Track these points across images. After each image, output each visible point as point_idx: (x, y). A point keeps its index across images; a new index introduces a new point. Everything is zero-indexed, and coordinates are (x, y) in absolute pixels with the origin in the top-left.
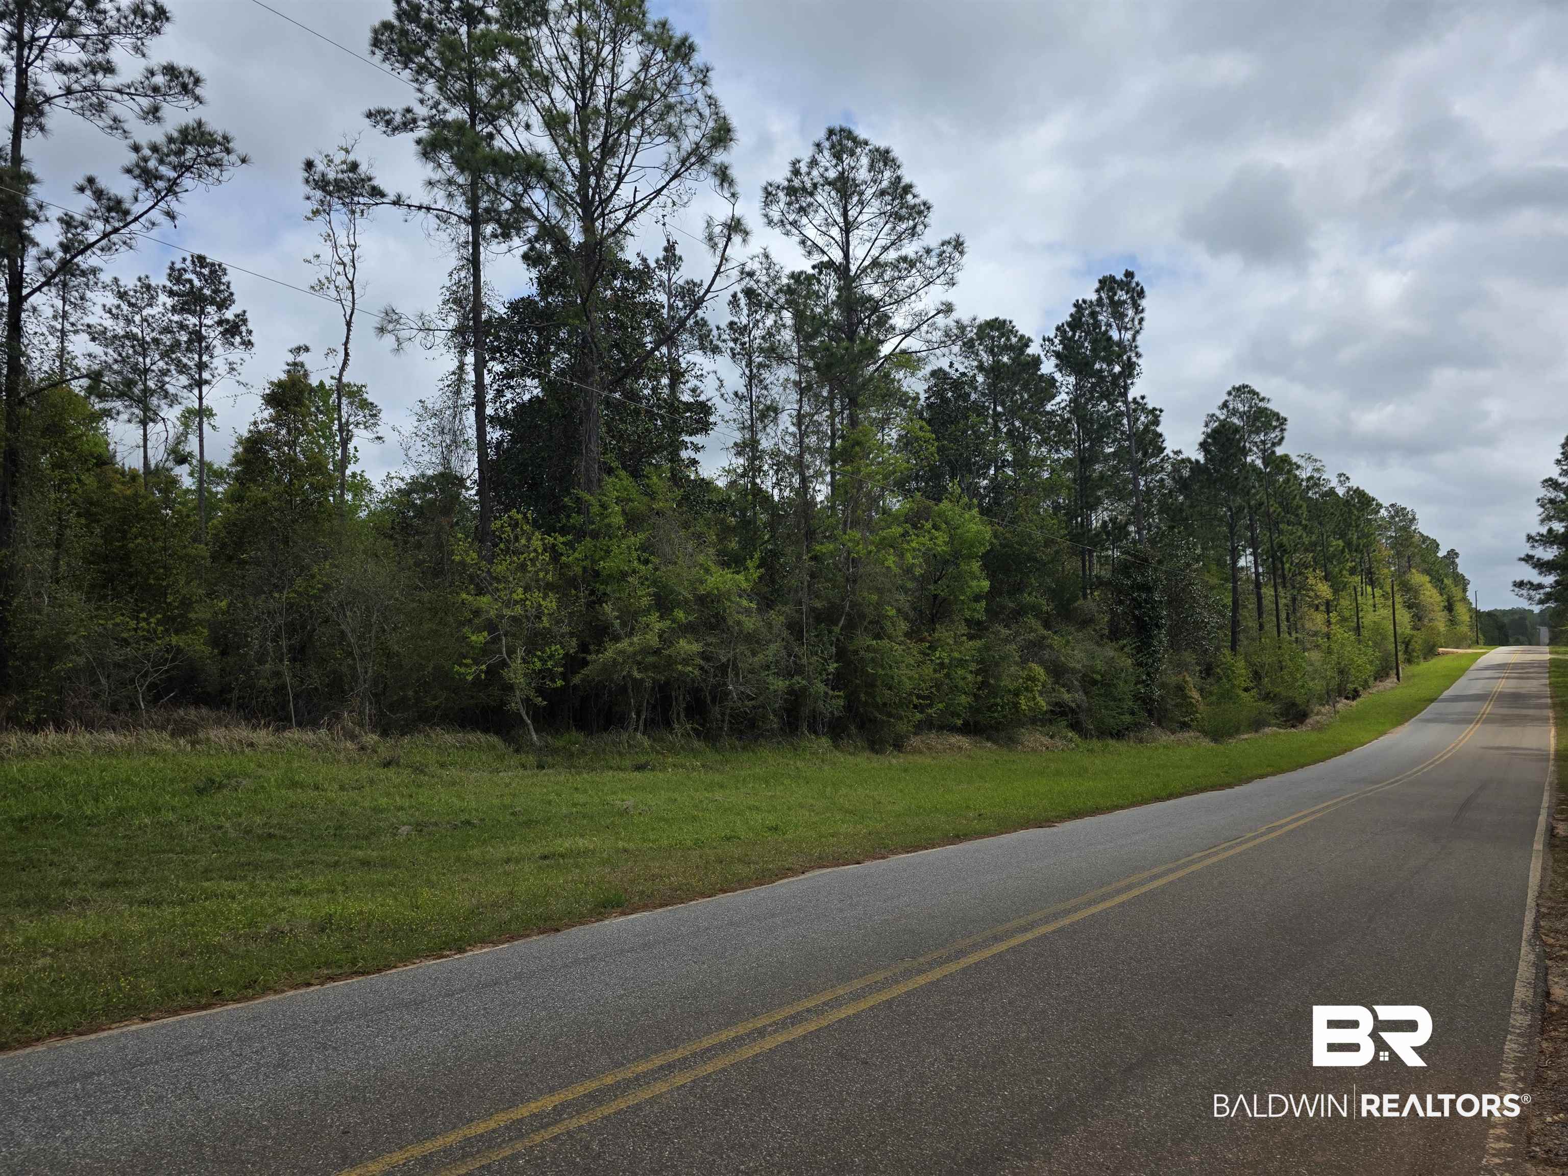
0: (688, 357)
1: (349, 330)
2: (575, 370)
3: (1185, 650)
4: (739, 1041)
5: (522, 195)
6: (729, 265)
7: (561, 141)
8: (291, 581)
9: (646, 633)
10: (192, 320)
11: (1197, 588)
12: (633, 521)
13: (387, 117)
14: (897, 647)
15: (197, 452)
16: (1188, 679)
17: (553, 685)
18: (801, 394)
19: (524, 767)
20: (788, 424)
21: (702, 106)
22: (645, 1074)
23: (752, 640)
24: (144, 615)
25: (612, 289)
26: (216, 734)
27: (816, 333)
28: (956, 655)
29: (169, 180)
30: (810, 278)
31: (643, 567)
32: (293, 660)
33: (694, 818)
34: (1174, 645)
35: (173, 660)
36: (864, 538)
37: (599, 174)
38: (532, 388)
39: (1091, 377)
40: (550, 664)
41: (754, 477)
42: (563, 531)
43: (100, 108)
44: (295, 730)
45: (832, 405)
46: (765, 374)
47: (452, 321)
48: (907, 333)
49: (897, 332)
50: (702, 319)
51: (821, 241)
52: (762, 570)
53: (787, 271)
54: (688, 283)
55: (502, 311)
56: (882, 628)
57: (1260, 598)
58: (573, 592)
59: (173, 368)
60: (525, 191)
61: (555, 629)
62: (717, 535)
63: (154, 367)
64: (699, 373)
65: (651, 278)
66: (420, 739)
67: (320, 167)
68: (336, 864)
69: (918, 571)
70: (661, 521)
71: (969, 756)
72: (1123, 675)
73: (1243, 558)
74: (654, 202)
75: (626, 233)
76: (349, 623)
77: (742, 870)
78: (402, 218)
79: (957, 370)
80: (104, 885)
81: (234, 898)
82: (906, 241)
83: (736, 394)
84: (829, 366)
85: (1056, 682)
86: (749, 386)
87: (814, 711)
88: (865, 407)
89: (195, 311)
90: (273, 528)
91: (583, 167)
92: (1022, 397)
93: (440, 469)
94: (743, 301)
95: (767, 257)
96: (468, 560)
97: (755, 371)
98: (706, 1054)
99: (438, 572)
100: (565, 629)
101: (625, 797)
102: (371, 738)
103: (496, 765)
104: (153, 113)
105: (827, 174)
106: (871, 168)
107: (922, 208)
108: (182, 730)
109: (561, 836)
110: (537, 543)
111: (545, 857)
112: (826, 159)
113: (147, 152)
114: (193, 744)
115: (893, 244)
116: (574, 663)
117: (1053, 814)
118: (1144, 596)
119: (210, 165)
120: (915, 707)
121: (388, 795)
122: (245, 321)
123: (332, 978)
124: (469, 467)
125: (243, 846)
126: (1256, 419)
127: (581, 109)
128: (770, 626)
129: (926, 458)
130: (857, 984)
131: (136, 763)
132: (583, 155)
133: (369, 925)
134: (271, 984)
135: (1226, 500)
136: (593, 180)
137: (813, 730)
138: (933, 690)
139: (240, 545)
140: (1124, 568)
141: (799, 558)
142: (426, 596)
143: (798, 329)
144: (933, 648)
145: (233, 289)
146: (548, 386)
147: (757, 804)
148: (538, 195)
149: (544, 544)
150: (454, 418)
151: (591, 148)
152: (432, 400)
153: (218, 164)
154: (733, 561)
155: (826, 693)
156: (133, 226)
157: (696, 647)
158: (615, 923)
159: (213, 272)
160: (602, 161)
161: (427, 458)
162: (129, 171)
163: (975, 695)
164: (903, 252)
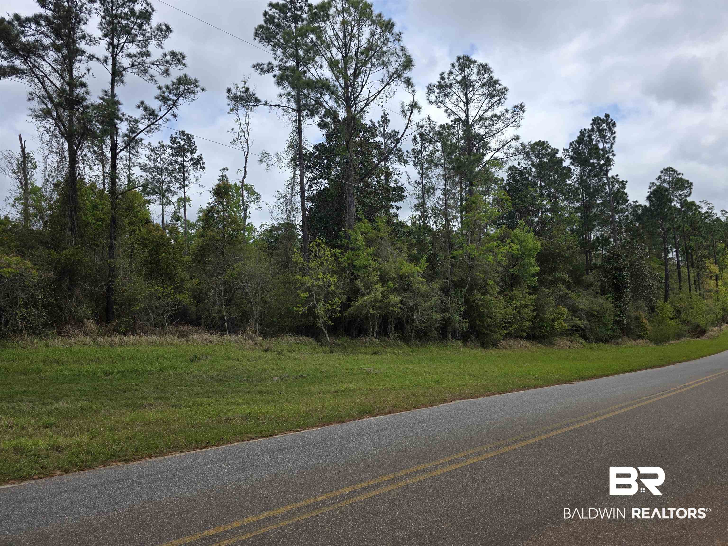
0: (393, 166)
1: (246, 161)
2: (344, 175)
3: (640, 300)
4: (426, 470)
5: (320, 98)
6: (412, 123)
7: (336, 73)
8: (226, 271)
9: (376, 293)
10: (180, 159)
11: (646, 269)
12: (369, 242)
13: (261, 67)
14: (494, 298)
15: (183, 216)
16: (641, 313)
17: (336, 316)
18: (446, 181)
19: (324, 352)
20: (440, 195)
21: (398, 51)
22: (386, 481)
23: (425, 296)
24: (166, 286)
25: (359, 137)
26: (196, 337)
27: (453, 152)
28: (523, 302)
29: (173, 101)
30: (449, 127)
31: (373, 263)
32: (226, 305)
33: (400, 377)
34: (635, 297)
35: (178, 305)
36: (477, 248)
37: (353, 86)
38: (324, 184)
39: (589, 167)
40: (335, 306)
41: (424, 220)
42: (339, 247)
43: (145, 71)
44: (228, 335)
45: (461, 186)
46: (429, 172)
47: (291, 156)
48: (497, 150)
49: (492, 150)
50: (399, 148)
51: (454, 110)
52: (428, 263)
53: (438, 124)
54: (392, 132)
55: (310, 149)
56: (486, 290)
57: (679, 274)
58: (344, 274)
59: (173, 180)
60: (321, 96)
61: (337, 291)
62: (407, 247)
63: (166, 180)
64: (398, 173)
65: (376, 131)
66: (280, 339)
67: (233, 90)
68: (248, 392)
69: (504, 263)
70: (382, 242)
71: (530, 351)
72: (608, 312)
73: (671, 253)
74: (378, 97)
75: (365, 112)
76: (249, 288)
77: (423, 399)
78: (268, 111)
79: (522, 166)
80: (158, 399)
81: (209, 405)
82: (496, 107)
83: (416, 182)
84: (459, 167)
85: (574, 315)
86: (422, 178)
87: (454, 329)
88: (477, 185)
89: (181, 155)
90: (217, 248)
91: (346, 83)
92: (554, 177)
93: (286, 221)
94: (419, 139)
95: (429, 119)
96: (299, 261)
97: (424, 171)
98: (413, 475)
99: (286, 266)
100: (341, 291)
101: (369, 366)
102: (259, 339)
103: (312, 351)
104: (166, 72)
105: (457, 78)
106: (478, 73)
107: (504, 90)
108: (182, 335)
109: (342, 383)
110: (328, 253)
111: (336, 392)
112: (456, 71)
113: (164, 89)
114: (187, 341)
115: (489, 108)
116: (345, 306)
117: (572, 378)
118: (618, 273)
119: (189, 93)
120: (503, 327)
121: (268, 364)
122: (202, 158)
123: (253, 438)
124: (298, 220)
125: (210, 384)
126: (676, 184)
127: (344, 57)
128: (432, 289)
129: (507, 209)
130: (479, 449)
131: (165, 349)
132: (346, 78)
133: (265, 418)
134: (229, 440)
135: (661, 225)
136: (350, 90)
137: (454, 337)
138: (512, 319)
139: (203, 256)
140: (607, 259)
141: (446, 257)
142: (281, 277)
143: (444, 151)
144: (512, 299)
145: (196, 145)
146: (331, 182)
147: (429, 371)
148: (327, 97)
149: (331, 253)
150: (292, 198)
151: (349, 74)
152: (282, 191)
153: (193, 92)
154: (414, 259)
155: (460, 320)
156: (159, 121)
157: (398, 299)
158: (368, 420)
159: (188, 138)
160: (354, 80)
161: (280, 216)
162: (157, 98)
163: (532, 321)
164: (494, 112)
